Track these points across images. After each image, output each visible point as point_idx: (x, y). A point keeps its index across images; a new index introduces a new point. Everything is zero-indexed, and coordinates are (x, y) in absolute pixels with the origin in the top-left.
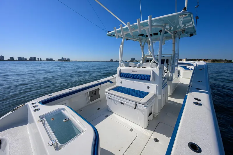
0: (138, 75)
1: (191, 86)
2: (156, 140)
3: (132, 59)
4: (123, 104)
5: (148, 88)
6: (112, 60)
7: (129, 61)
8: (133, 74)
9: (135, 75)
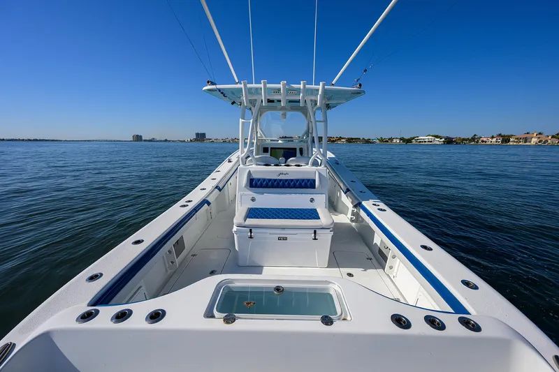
0: (292, 180)
1: (349, 187)
2: (350, 275)
3: (197, 134)
4: (285, 239)
5: (312, 200)
6: (138, 138)
7: (191, 141)
8: (281, 180)
9: (286, 180)
